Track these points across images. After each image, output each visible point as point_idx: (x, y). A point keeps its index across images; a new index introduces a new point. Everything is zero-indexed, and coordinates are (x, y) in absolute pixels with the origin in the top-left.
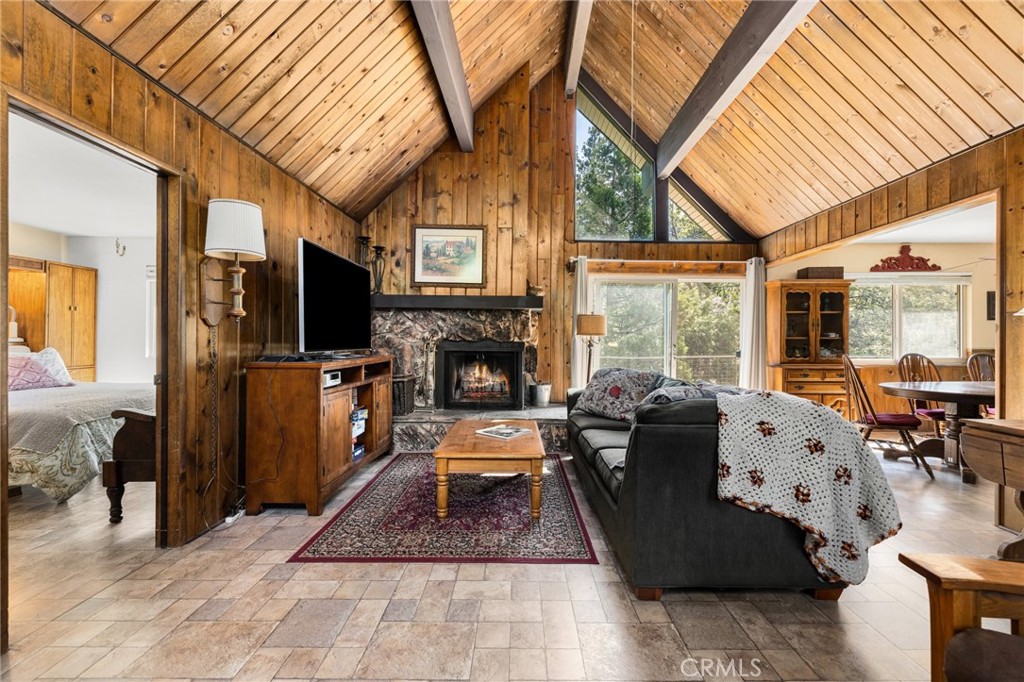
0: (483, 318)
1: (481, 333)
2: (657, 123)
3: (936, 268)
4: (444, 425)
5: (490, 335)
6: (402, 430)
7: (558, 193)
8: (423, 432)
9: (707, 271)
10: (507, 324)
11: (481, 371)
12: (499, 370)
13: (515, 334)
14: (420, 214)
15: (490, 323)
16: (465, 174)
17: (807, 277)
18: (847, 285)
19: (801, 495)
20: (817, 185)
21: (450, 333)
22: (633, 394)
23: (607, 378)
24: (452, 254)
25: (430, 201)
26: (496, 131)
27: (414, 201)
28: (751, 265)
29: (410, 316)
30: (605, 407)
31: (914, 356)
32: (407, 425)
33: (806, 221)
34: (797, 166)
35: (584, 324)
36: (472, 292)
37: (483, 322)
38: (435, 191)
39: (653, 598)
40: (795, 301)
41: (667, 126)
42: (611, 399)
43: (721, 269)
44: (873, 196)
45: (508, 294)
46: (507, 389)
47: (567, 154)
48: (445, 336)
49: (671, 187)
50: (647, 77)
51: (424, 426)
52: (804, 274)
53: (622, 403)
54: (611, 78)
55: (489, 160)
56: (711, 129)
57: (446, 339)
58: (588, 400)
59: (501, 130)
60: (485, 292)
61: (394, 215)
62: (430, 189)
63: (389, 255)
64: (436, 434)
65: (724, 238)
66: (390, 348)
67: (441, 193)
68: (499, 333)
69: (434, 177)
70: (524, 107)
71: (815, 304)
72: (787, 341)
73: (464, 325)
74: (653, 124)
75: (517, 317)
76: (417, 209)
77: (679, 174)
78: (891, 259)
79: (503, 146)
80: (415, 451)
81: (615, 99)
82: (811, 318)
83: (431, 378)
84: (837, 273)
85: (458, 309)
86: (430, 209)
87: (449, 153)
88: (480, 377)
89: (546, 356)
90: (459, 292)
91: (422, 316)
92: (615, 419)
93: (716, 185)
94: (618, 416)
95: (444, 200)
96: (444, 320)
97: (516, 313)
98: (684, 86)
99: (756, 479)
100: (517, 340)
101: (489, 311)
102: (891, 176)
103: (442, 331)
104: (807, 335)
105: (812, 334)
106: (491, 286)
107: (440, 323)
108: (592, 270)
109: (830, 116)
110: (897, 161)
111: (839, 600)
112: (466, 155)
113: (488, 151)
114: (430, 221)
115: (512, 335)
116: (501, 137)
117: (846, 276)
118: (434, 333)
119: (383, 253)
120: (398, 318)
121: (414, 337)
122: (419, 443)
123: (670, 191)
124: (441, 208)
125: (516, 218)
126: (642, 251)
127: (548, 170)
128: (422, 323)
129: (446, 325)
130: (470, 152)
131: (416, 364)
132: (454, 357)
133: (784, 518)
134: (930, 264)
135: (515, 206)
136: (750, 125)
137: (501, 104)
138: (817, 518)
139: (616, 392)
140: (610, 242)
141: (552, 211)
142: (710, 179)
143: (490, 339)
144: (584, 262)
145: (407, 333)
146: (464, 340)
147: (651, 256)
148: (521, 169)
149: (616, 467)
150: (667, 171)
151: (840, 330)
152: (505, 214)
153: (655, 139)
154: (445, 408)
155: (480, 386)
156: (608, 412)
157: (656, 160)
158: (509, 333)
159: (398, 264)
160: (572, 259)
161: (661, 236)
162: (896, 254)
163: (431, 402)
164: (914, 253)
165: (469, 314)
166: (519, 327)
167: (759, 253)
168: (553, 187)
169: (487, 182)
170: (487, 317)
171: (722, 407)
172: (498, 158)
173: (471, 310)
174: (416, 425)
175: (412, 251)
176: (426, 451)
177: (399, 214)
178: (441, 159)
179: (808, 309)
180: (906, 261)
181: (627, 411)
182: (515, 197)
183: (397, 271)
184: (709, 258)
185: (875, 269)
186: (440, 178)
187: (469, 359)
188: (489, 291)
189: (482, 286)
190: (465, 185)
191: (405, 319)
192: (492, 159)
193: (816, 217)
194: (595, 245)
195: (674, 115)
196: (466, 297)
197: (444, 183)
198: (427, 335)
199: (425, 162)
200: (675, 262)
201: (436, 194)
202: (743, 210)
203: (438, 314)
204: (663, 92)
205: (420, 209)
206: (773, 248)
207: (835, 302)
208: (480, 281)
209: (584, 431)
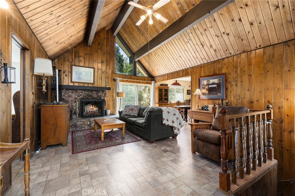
0: (94, 92)
1: (93, 97)
2: (135, 49)
3: (180, 85)
4: (85, 122)
5: (96, 97)
6: (72, 124)
7: (111, 61)
8: (79, 124)
9: (144, 83)
10: (101, 94)
11: (92, 106)
12: (96, 107)
13: (103, 97)
14: (73, 62)
15: (96, 94)
16: (88, 52)
17: (162, 86)
18: (168, 88)
19: (173, 122)
20: (166, 69)
21: (84, 96)
22: (136, 110)
23: (129, 107)
24: (84, 74)
25: (77, 59)
26: (97, 43)
27: (71, 58)
28: (153, 82)
29: (71, 91)
30: (130, 113)
31: (178, 101)
32: (73, 123)
33: (163, 75)
34: (163, 64)
35: (119, 94)
36: (90, 85)
37: (94, 94)
38: (79, 56)
39: (153, 143)
40: (160, 90)
41: (137, 50)
42: (131, 111)
43: (147, 83)
44: (174, 73)
45: (100, 86)
46: (98, 111)
47: (113, 51)
48: (82, 97)
49: (137, 64)
50: (134, 39)
51: (79, 122)
52: (161, 85)
53: (134, 112)
54: (125, 36)
55: (95, 50)
56: (148, 54)
57: (83, 98)
58: (125, 112)
59: (99, 43)
60: (94, 85)
61: (64, 61)
62: (77, 55)
63: (63, 73)
64: (83, 124)
65: (147, 76)
66: (64, 101)
67: (80, 57)
68: (98, 97)
69: (78, 52)
70: (105, 38)
71: (163, 91)
72: (159, 98)
73: (88, 94)
74: (134, 49)
75: (103, 92)
76: (72, 60)
77: (139, 61)
78: (174, 83)
79: (99, 47)
80: (76, 130)
81: (125, 40)
82: (163, 94)
83: (77, 109)
84: (167, 85)
85: (86, 90)
86: (77, 61)
87: (83, 46)
88: (91, 108)
89: (108, 102)
90: (86, 85)
91: (75, 92)
92: (132, 116)
93: (146, 64)
94: (133, 115)
95: (82, 59)
96: (82, 93)
97: (103, 91)
98: (143, 43)
99: (168, 120)
100: (103, 98)
101: (95, 90)
102: (177, 70)
103: (81, 96)
104: (162, 97)
105: (163, 97)
106: (96, 83)
107: (81, 94)
108: (120, 81)
109: (169, 58)
110: (178, 68)
111: (177, 138)
112: (88, 47)
113: (95, 48)
114: (77, 64)
115: (102, 97)
116: (98, 45)
117: (168, 86)
118: (79, 96)
119: (61, 72)
120: (67, 92)
121: (72, 97)
122: (77, 128)
123: (137, 66)
124: (81, 61)
125: (103, 66)
126: (131, 77)
127: (109, 54)
128: (75, 94)
129: (82, 94)
130: (90, 47)
131: (73, 105)
132: (84, 103)
133: (171, 126)
135: (103, 64)
136: (155, 55)
137: (98, 36)
138: (175, 125)
139: (132, 110)
140: (124, 75)
141: (109, 65)
142: (145, 63)
143: (96, 98)
144: (118, 79)
145: (70, 96)
146: (88, 98)
147: (133, 79)
148: (104, 54)
149: (142, 123)
150: (137, 60)
151: (167, 96)
152: (100, 65)
153: (134, 52)
154: (82, 117)
155: (92, 110)
156: (131, 114)
157: (134, 56)
158: (101, 96)
159: (66, 76)
160: (115, 78)
161: (135, 74)
162: (175, 82)
163: (78, 116)
164: (178, 82)
165: (90, 91)
166: (104, 95)
167: (154, 80)
168: (110, 59)
169: (95, 56)
170: (95, 92)
171: (162, 109)
172: (98, 50)
173: (90, 90)
174: (76, 123)
175: (71, 72)
176: (80, 129)
177: (66, 61)
178: (80, 47)
179: (162, 92)
180: (176, 84)
181: (135, 114)
182: (102, 61)
183: (66, 78)
184: (144, 80)
185: (172, 85)
186: (80, 53)
187: (87, 103)
188: (95, 85)
189: (93, 84)
190: (88, 56)
191: (69, 92)
192: (96, 50)
193: (165, 74)
194: (120, 75)
195: (139, 48)
196: (88, 87)
197: (81, 54)
198: (76, 97)
199: (75, 47)
200: (138, 81)
201: (79, 57)
202: (151, 71)
203: (80, 91)
204: (138, 43)
205: (74, 60)
206: (157, 79)
207: (167, 91)
208: (93, 82)
209: (128, 119)
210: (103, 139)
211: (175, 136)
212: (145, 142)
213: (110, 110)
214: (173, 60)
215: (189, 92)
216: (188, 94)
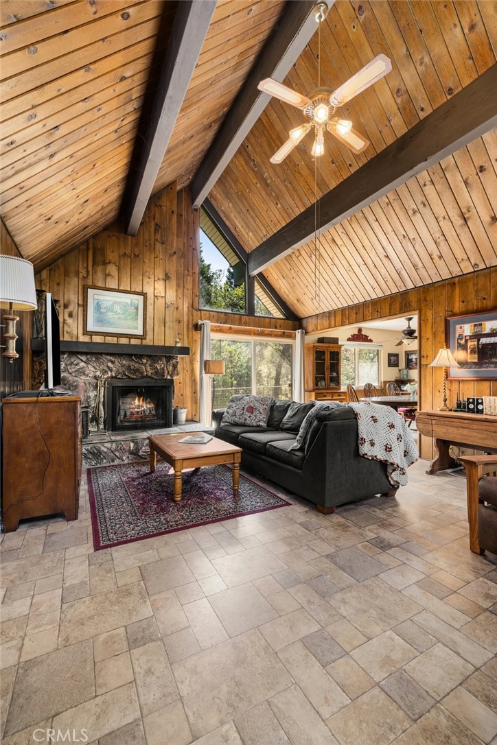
0: (145, 361)
1: (143, 373)
2: (251, 241)
3: (371, 341)
4: (123, 443)
5: (149, 374)
6: (87, 450)
7: (188, 275)
8: (105, 450)
9: (277, 336)
10: (163, 366)
11: (139, 401)
12: (148, 400)
13: (168, 373)
14: (90, 277)
15: (150, 366)
16: (128, 251)
17: (323, 342)
18: (340, 347)
19: (388, 449)
20: (338, 295)
21: (118, 372)
22: (261, 410)
23: (242, 401)
24: (119, 311)
25: (100, 268)
26: (153, 224)
27: (85, 265)
28: (298, 333)
29: (84, 358)
30: (245, 420)
31: (369, 384)
32: (92, 445)
33: (329, 312)
34: (330, 282)
35: (212, 367)
36: (134, 342)
37: (145, 364)
38: (104, 261)
39: (332, 512)
40: (319, 355)
41: (258, 245)
42: (249, 414)
43: (283, 335)
44: (365, 305)
45: (162, 344)
46: (153, 412)
47: (194, 249)
48: (114, 375)
49: (256, 284)
50: (252, 213)
51: (106, 445)
52: (321, 340)
53: (255, 416)
54: (225, 207)
55: (148, 245)
56: (290, 256)
57: (115, 377)
58: (233, 416)
59: (157, 225)
60: (145, 342)
61: (66, 274)
62: (99, 258)
63: (62, 307)
64: (116, 450)
65: (281, 316)
66: (65, 385)
67: (109, 263)
68: (157, 373)
69: (103, 250)
70: (173, 212)
71: (327, 357)
72: (316, 378)
73: (130, 366)
74: (248, 241)
75: (169, 361)
76: (88, 272)
77: (261, 275)
78: (355, 335)
79: (158, 237)
80: (99, 466)
81: (224, 219)
82: (326, 364)
83: (101, 407)
84: (335, 341)
85: (124, 354)
86: (100, 275)
87: (116, 234)
88: (137, 405)
89: (180, 389)
90: (124, 341)
91: (94, 359)
92: (253, 426)
93: (282, 285)
94: (255, 424)
95: (112, 269)
96: (113, 362)
97: (169, 359)
98: (275, 225)
99: (372, 444)
100: (169, 377)
101: (149, 356)
102: (374, 297)
103: (111, 371)
104: (324, 374)
105: (326, 373)
106: (149, 336)
107: (110, 364)
108: (212, 330)
109: (353, 262)
110: (378, 290)
111: (396, 496)
112: (130, 237)
113: (147, 238)
114: (100, 284)
115: (166, 375)
116: (156, 230)
117: (340, 343)
118: (104, 372)
119: (58, 305)
120: (72, 360)
121: (87, 375)
122: (102, 459)
123: (256, 288)
124: (109, 275)
125: (167, 290)
126: (240, 320)
127: (181, 257)
128: (95, 365)
129: (115, 367)
130: (133, 235)
131: (89, 397)
132: (118, 392)
133: (381, 461)
134: (369, 338)
135: (167, 282)
136: (310, 257)
137: (156, 205)
138: (396, 457)
139: (251, 409)
140: (222, 313)
141: (184, 287)
142: (280, 282)
143: (149, 377)
144: (208, 324)
145: (81, 372)
146: (129, 377)
147: (245, 324)
148: (171, 256)
149: (292, 450)
150: (255, 273)
151: (338, 372)
152: (160, 286)
153: (248, 250)
154: (112, 431)
155: (138, 410)
156: (248, 422)
157: (247, 263)
158: (163, 372)
159: (70, 315)
160: (200, 322)
161: (251, 310)
162: (357, 333)
163: (102, 426)
164: (363, 333)
165: (133, 358)
166: (171, 368)
167: (301, 327)
168: (184, 271)
169: (146, 261)
170: (147, 361)
171: (357, 410)
172: (155, 245)
173: (135, 355)
174: (99, 445)
175: (84, 306)
176: (108, 464)
177: (71, 275)
178: (109, 236)
179: (324, 360)
180: (360, 337)
181: (259, 421)
182: (166, 274)
183: (69, 321)
184: (276, 328)
185: (349, 340)
186: (108, 251)
187: (127, 391)
188: (148, 342)
189: (143, 337)
190: (129, 260)
191: (79, 361)
192: (150, 244)
193: (335, 311)
194: (212, 313)
195: (265, 239)
196: (129, 345)
197: (112, 255)
198: (98, 373)
199: (95, 236)
200: (260, 329)
201: (105, 264)
202: (296, 302)
203: (109, 357)
204: (261, 226)
205: (91, 273)
206: (310, 325)
207: (336, 356)
208: (141, 333)
209: (243, 435)
210: (179, 499)
211: (389, 491)
212: (306, 509)
213: (186, 410)
214: (363, 267)
215: (392, 358)
216: (390, 365)
